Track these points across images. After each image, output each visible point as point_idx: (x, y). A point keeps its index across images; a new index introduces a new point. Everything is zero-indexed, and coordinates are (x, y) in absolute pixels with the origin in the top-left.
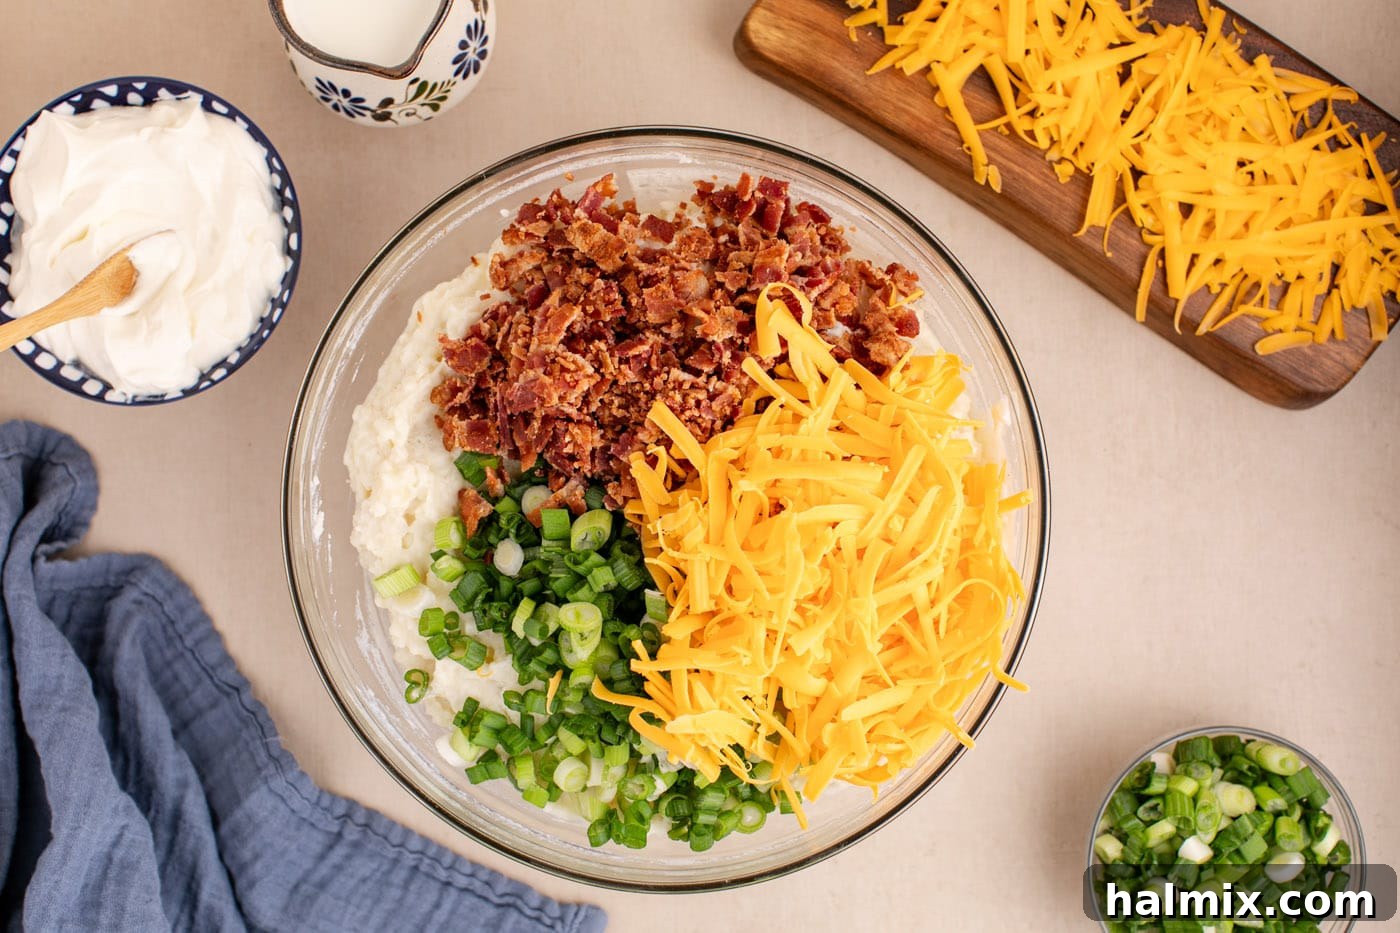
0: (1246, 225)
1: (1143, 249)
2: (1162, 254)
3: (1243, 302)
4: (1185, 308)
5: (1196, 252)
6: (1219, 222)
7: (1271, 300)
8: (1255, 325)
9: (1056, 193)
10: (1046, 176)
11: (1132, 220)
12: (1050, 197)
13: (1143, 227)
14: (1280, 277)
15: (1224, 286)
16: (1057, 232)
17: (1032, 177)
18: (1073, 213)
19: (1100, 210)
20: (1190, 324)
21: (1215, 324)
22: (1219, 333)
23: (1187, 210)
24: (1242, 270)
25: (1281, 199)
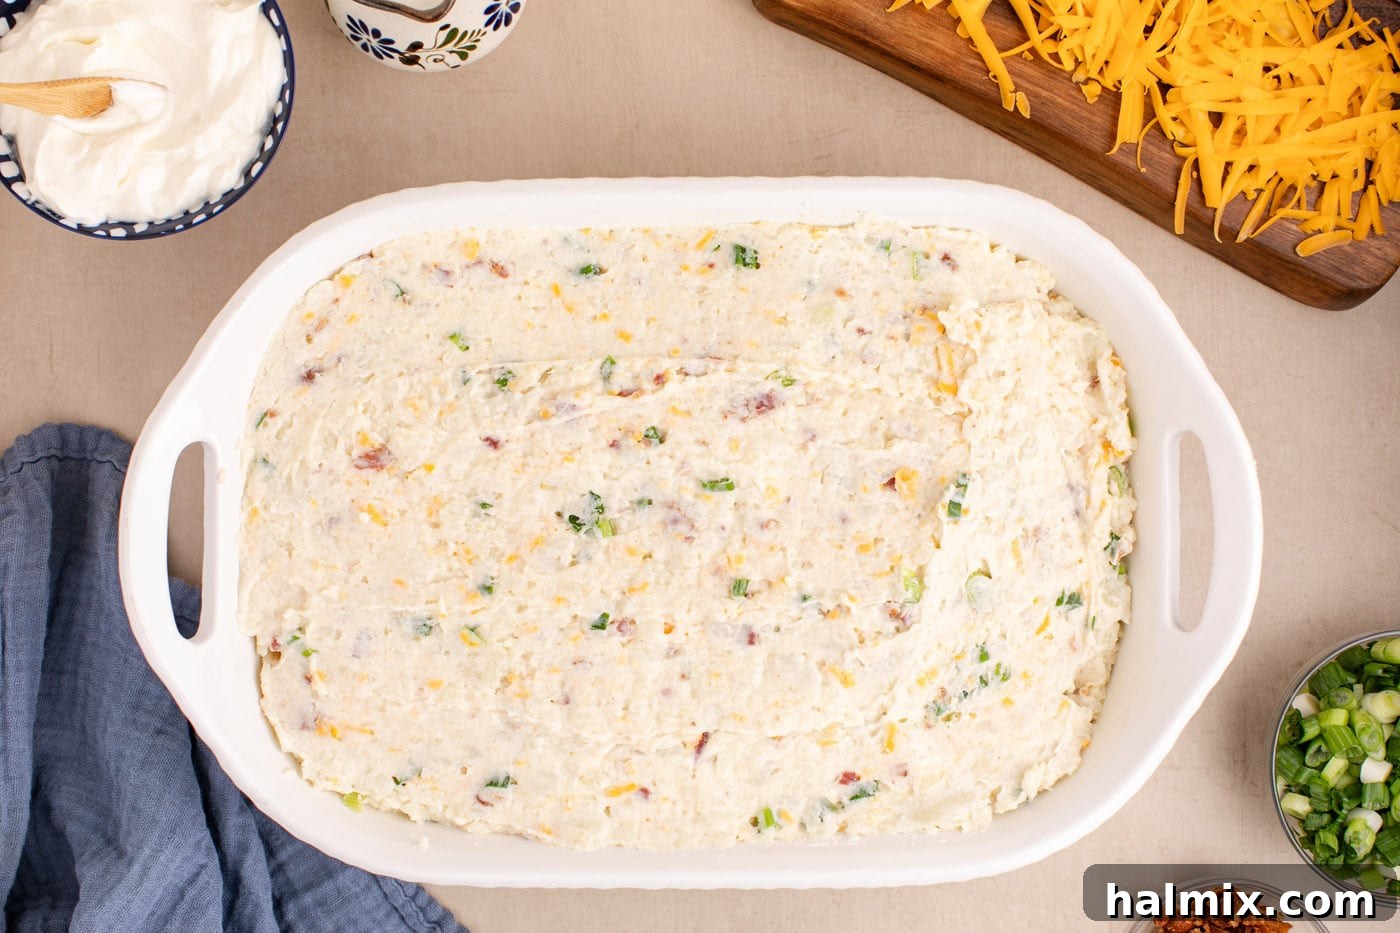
0: (1278, 129)
1: (1176, 162)
2: (1196, 165)
3: (1281, 206)
4: (1223, 216)
5: (1228, 160)
6: (1250, 128)
7: (1308, 202)
8: (1294, 227)
9: (1086, 114)
10: (1075, 98)
11: (1164, 134)
12: (1080, 119)
13: (1174, 140)
14: (1314, 177)
15: (1260, 191)
16: (1089, 153)
17: (1060, 100)
18: (1104, 132)
19: (1130, 126)
20: (1229, 233)
21: (1255, 231)
22: (1258, 239)
23: (1217, 119)
24: (1276, 174)
25: (1309, 100)
